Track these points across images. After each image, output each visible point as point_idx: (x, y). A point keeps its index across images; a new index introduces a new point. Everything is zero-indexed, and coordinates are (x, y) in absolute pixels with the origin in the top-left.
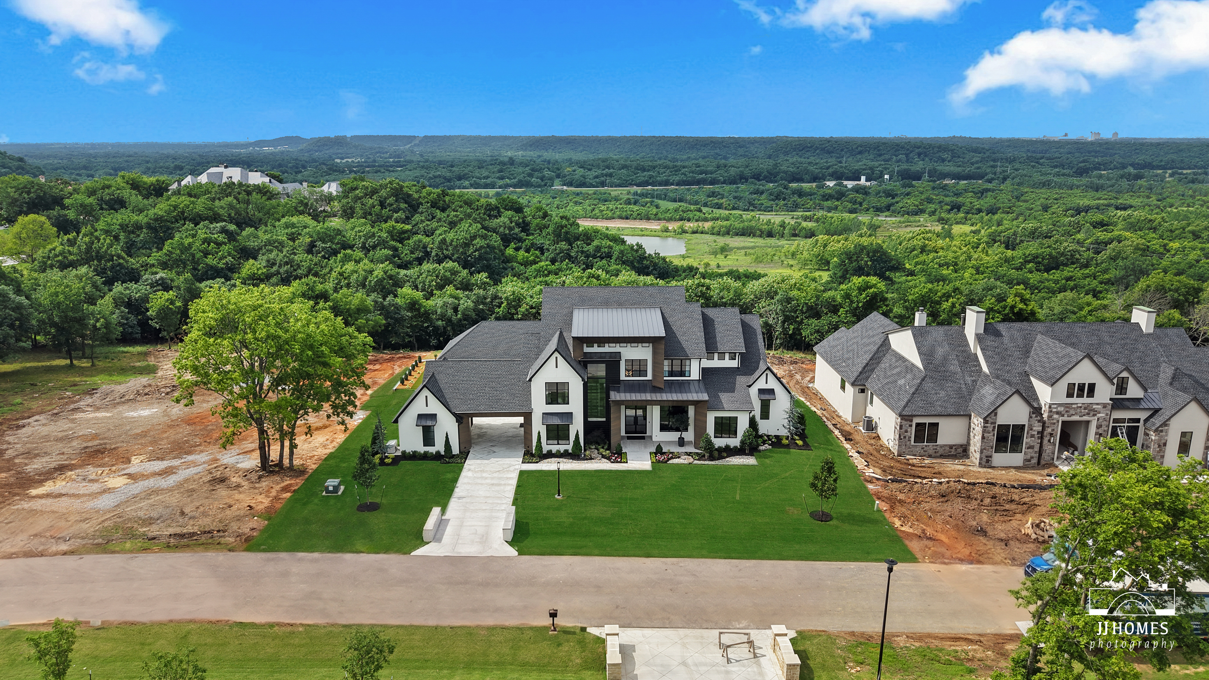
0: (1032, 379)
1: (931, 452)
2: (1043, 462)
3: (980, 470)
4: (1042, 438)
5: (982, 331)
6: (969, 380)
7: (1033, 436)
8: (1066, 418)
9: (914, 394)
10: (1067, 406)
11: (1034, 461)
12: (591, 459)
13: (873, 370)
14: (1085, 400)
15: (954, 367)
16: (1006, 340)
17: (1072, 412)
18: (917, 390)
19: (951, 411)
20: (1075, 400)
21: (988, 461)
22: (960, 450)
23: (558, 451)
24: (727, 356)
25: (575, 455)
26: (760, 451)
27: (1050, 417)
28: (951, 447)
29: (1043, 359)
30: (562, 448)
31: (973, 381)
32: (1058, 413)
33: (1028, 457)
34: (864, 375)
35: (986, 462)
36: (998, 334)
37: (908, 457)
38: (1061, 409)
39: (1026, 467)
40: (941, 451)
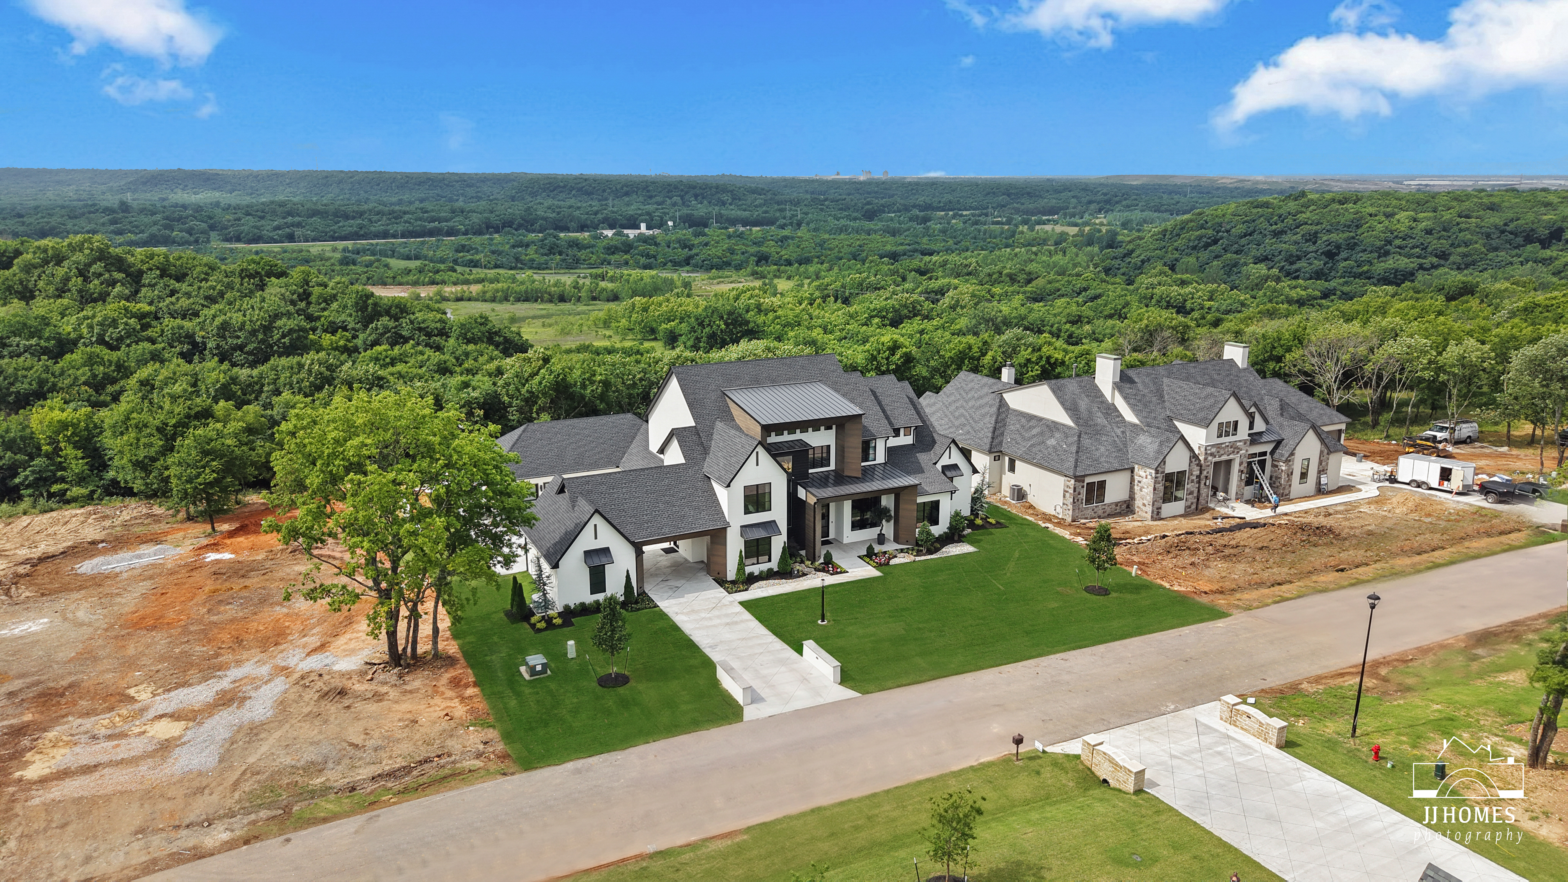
0: (1176, 423)
1: (1100, 512)
2: (1200, 507)
3: (1152, 523)
4: (1199, 482)
5: (1118, 379)
6: (1119, 431)
7: (1192, 481)
8: (1217, 459)
9: (1077, 452)
10: (1218, 446)
11: (1194, 507)
12: (804, 575)
13: (1002, 434)
14: (1231, 438)
15: (1100, 420)
16: (1140, 386)
17: (1222, 452)
18: (1079, 447)
19: (1116, 466)
20: (1224, 439)
21: (1158, 513)
22: (1124, 506)
23: (761, 572)
24: (902, 432)
25: (784, 573)
26: (964, 536)
27: (1205, 459)
28: (1117, 504)
29: (1183, 402)
30: (764, 567)
31: (1123, 432)
32: (1212, 454)
33: (1189, 503)
34: (996, 441)
35: (1157, 515)
36: (1131, 381)
37: (1083, 521)
38: (1214, 450)
39: (1187, 514)
40: (1108, 511)
